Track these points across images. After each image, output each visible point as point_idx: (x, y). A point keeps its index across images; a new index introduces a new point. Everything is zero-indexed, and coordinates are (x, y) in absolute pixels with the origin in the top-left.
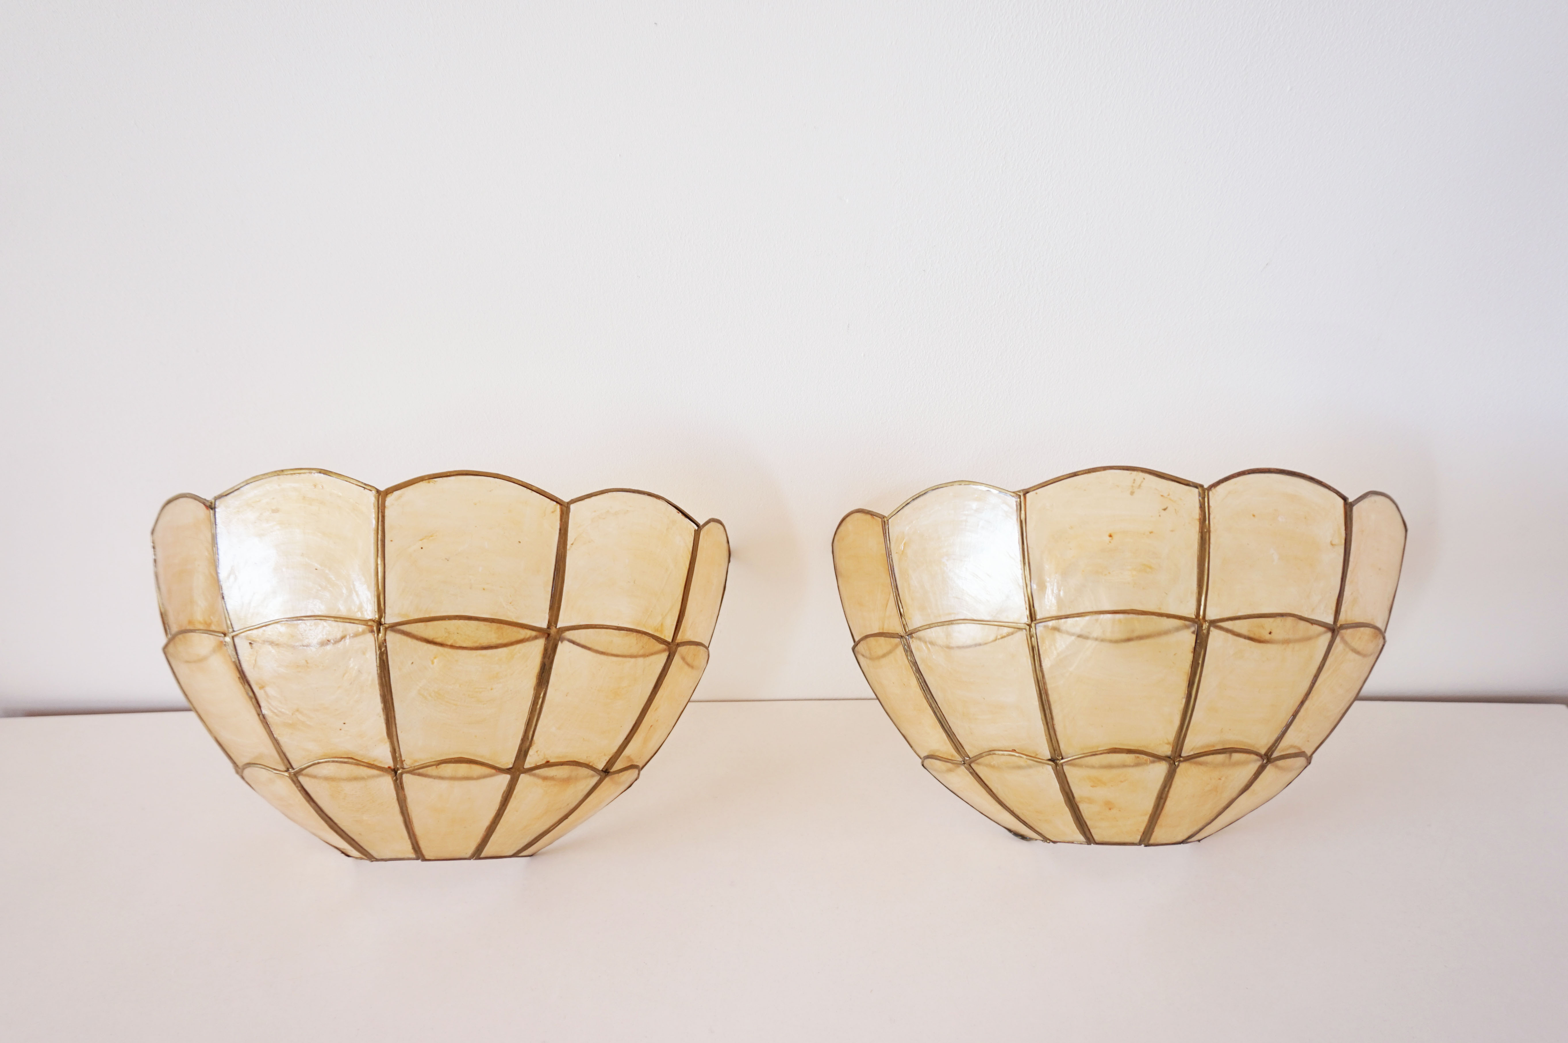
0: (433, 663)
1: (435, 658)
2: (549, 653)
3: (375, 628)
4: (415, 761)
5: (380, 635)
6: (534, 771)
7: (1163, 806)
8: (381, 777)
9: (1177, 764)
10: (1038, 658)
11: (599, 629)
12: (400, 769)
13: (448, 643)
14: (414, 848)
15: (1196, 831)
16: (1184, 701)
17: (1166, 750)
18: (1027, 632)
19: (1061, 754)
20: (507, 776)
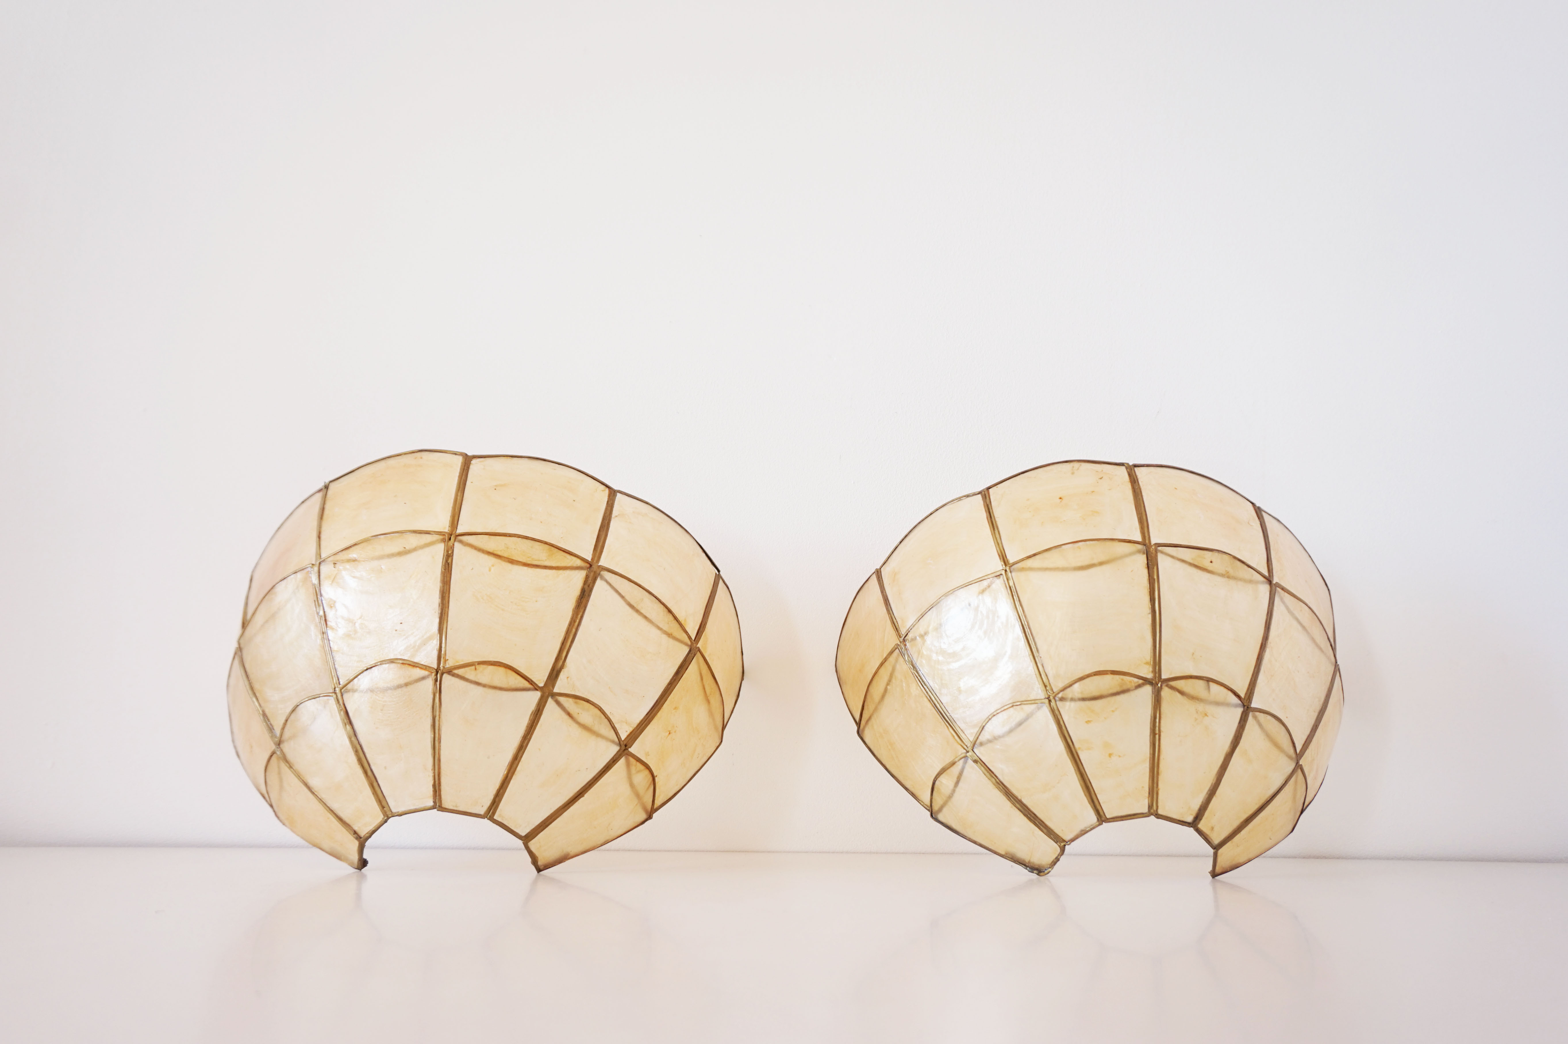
0: (490, 570)
1: (493, 566)
2: (589, 581)
3: (446, 538)
4: (458, 662)
5: (450, 542)
6: (562, 699)
7: (1159, 746)
8: (423, 678)
9: (1159, 685)
10: (1016, 595)
11: (633, 584)
12: (442, 668)
13: (506, 555)
14: (434, 786)
15: (1202, 802)
16: (1150, 616)
17: (1147, 672)
18: (1003, 577)
19: (1052, 690)
20: (538, 694)
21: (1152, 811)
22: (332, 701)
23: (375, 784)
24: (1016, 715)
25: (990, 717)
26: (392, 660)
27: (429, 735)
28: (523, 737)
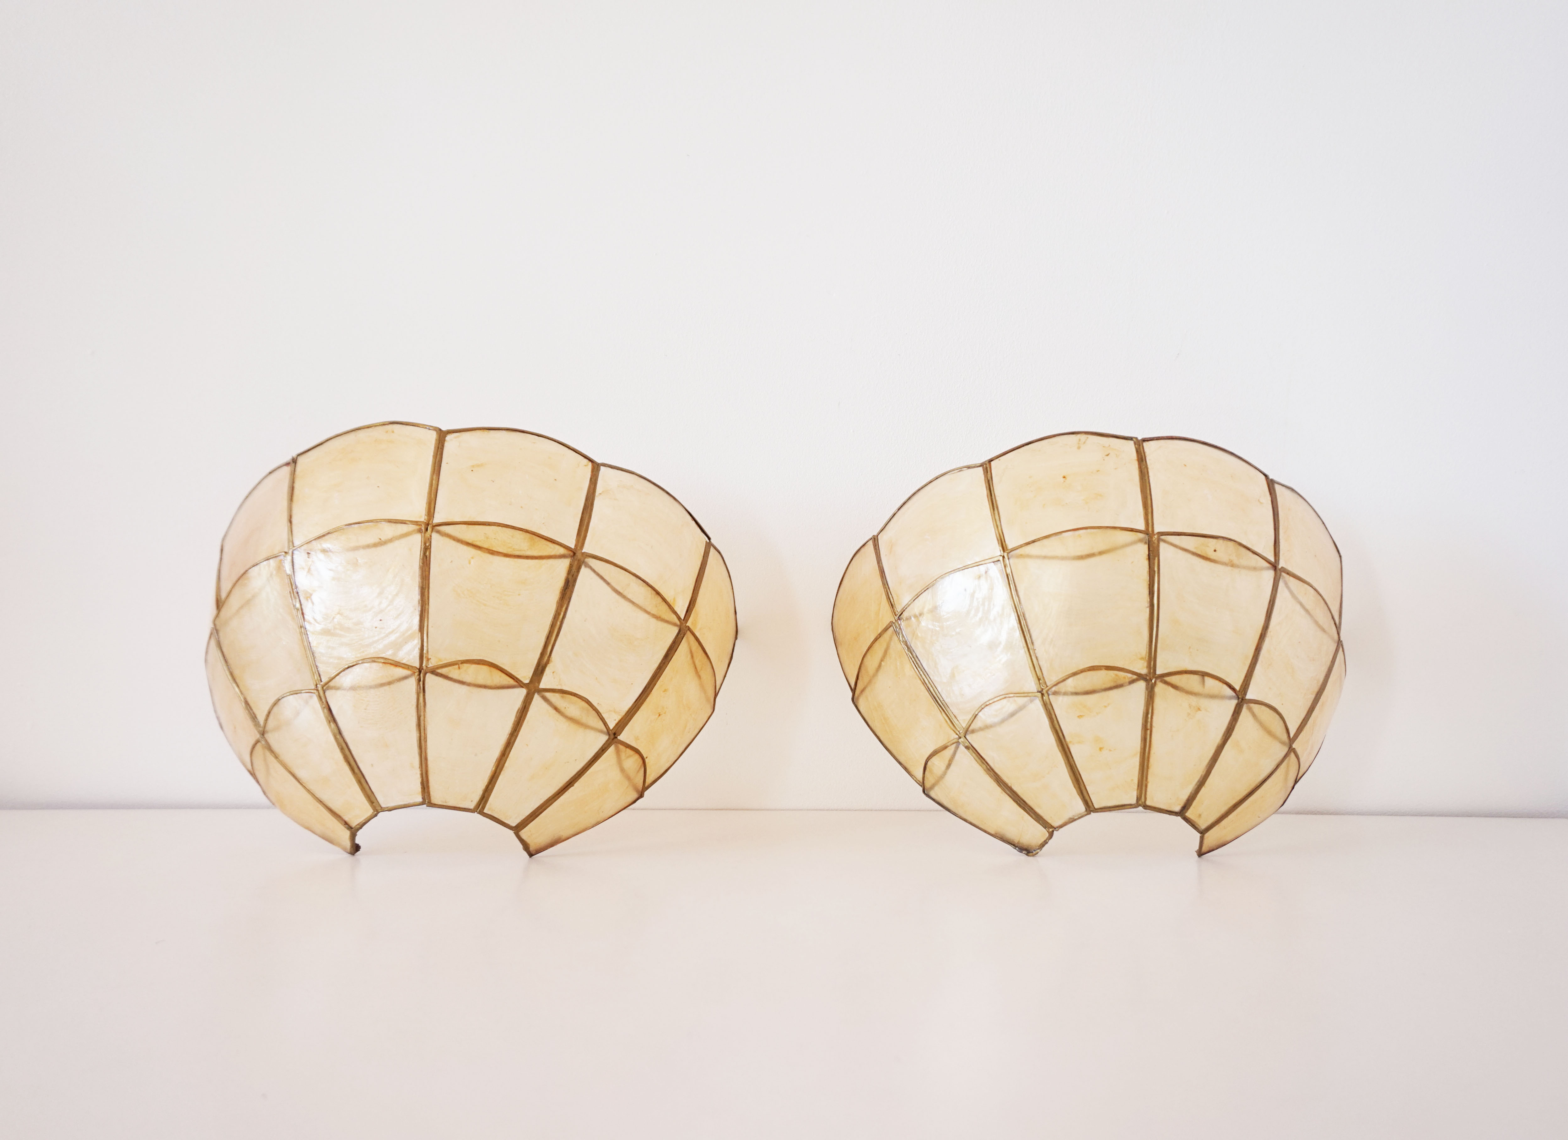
0: (470, 563)
1: (472, 558)
2: (573, 571)
3: (423, 529)
4: (441, 660)
5: (427, 533)
6: (548, 695)
7: (1150, 741)
8: (406, 678)
9: (1153, 681)
10: (1013, 584)
11: (619, 569)
12: (424, 668)
13: (486, 546)
14: (422, 783)
15: (1191, 793)
16: (1148, 610)
17: (1141, 668)
18: (1001, 563)
19: (1045, 683)
20: (523, 692)
21: (1140, 802)
22: (315, 699)
23: (363, 781)
24: (1009, 706)
25: (983, 707)
26: (373, 659)
27: (414, 735)
28: (510, 735)
